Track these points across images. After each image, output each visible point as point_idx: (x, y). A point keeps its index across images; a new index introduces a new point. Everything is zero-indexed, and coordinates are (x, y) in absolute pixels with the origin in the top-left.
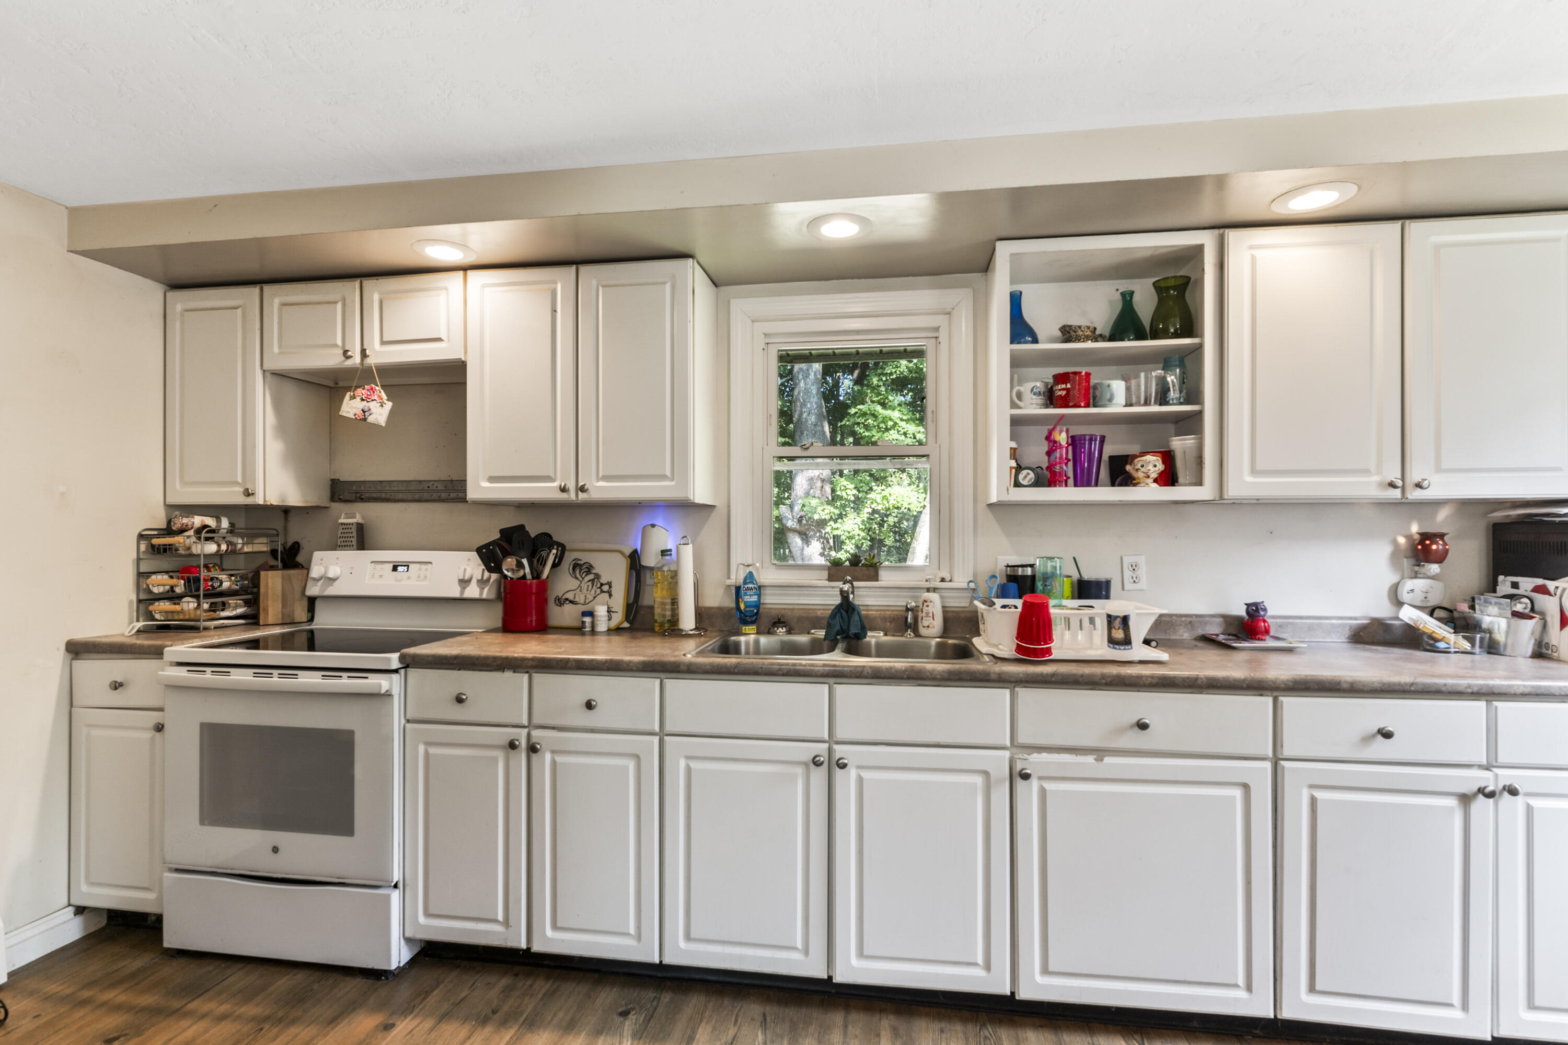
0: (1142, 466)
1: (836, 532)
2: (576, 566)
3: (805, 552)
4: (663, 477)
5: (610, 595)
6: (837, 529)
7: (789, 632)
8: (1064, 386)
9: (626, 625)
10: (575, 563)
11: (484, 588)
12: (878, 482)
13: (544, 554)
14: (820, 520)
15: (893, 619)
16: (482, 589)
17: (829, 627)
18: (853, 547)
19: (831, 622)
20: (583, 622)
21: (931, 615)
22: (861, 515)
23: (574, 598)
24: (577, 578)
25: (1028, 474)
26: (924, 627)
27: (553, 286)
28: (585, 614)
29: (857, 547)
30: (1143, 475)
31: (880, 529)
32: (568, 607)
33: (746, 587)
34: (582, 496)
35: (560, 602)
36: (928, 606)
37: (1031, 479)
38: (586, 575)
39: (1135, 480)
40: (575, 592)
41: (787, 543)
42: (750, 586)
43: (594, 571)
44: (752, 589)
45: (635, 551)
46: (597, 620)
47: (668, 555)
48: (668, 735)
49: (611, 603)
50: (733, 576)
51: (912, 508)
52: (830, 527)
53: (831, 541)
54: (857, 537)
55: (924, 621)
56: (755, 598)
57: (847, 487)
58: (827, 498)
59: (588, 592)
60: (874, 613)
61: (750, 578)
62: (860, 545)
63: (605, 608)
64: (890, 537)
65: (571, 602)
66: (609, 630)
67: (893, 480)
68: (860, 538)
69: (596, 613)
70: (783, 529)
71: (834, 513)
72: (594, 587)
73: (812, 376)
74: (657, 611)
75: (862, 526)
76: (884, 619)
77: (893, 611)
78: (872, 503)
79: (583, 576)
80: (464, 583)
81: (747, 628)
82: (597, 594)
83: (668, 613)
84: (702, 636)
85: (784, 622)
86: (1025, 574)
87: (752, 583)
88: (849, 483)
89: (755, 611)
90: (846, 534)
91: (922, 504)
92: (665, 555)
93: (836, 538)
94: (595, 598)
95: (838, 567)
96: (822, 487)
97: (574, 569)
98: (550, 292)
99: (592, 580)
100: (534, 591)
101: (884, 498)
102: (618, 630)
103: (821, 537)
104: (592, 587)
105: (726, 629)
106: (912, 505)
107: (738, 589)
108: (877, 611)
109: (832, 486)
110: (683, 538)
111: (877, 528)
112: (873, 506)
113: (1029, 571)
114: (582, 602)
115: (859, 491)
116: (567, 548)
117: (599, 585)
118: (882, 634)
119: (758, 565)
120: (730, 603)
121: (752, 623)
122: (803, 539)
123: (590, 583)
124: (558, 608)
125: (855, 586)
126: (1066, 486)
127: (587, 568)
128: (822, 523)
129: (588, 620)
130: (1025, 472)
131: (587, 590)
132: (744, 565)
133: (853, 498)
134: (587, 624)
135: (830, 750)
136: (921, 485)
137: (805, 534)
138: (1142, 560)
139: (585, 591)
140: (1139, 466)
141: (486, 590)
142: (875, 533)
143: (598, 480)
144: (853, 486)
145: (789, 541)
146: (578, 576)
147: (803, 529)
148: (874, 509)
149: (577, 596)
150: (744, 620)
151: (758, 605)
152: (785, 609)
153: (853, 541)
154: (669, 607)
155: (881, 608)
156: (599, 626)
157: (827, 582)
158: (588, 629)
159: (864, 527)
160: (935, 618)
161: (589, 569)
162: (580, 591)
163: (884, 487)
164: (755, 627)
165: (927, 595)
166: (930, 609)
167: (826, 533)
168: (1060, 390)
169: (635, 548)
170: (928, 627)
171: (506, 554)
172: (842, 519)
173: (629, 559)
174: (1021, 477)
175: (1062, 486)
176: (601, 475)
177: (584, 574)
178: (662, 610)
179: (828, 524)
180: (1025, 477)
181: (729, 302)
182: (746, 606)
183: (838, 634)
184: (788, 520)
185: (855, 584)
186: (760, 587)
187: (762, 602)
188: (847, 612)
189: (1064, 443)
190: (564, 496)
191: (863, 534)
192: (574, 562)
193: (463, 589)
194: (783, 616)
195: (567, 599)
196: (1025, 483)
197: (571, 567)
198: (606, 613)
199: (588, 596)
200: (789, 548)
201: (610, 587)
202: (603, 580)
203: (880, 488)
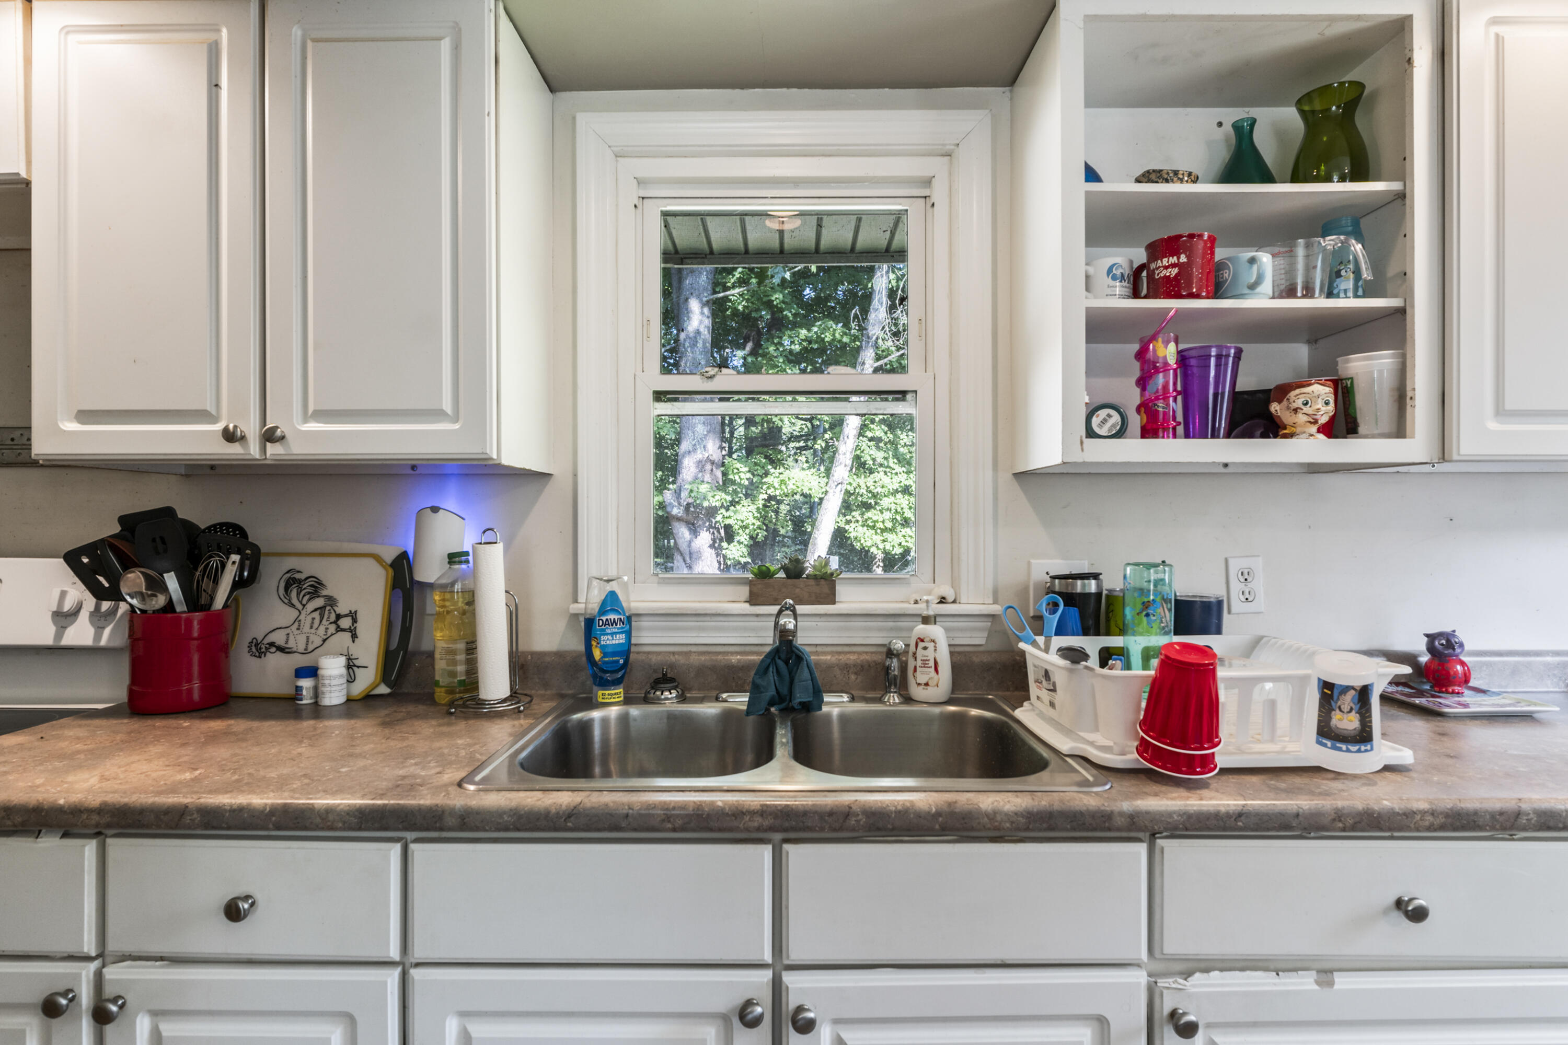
0: (1306, 404)
1: (727, 522)
2: (292, 582)
3: (693, 544)
4: (437, 414)
5: (354, 636)
6: (729, 517)
7: (682, 699)
8: (1174, 260)
9: (383, 689)
10: (290, 578)
11: (104, 628)
12: (774, 465)
13: (214, 562)
14: (710, 507)
15: (862, 668)
16: (99, 630)
17: (756, 690)
18: (747, 537)
19: (759, 681)
20: (298, 689)
21: (932, 663)
22: (756, 503)
23: (287, 642)
24: (293, 606)
25: (1109, 416)
26: (919, 684)
27: (212, 36)
28: (300, 673)
29: (751, 537)
30: (1305, 418)
31: (777, 517)
32: (274, 660)
33: (604, 618)
34: (273, 450)
35: (259, 649)
36: (925, 648)
37: (1114, 426)
38: (309, 600)
39: (1285, 429)
40: (288, 631)
41: (672, 533)
42: (612, 616)
43: (324, 593)
44: (614, 622)
45: (404, 555)
46: (324, 685)
47: (460, 562)
48: (418, 965)
49: (357, 650)
50: (582, 598)
51: (813, 493)
52: (721, 516)
53: (722, 531)
54: (751, 527)
55: (918, 674)
56: (620, 639)
57: (741, 470)
58: (718, 482)
59: (313, 631)
60: (829, 657)
61: (611, 602)
62: (755, 536)
63: (342, 661)
64: (788, 526)
65: (281, 649)
66: (349, 700)
67: (790, 462)
68: (755, 527)
69: (320, 672)
70: (667, 517)
71: (725, 500)
72: (324, 622)
73: (700, 345)
74: (440, 665)
75: (757, 515)
76: (846, 667)
77: (860, 653)
78: (768, 488)
79: (304, 602)
80: (64, 618)
81: (607, 692)
82: (329, 633)
83: (461, 668)
84: (520, 712)
85: (672, 680)
86: (1087, 591)
87: (613, 610)
88: (742, 466)
89: (621, 661)
90: (739, 523)
91: (824, 490)
92: (455, 563)
93: (728, 528)
94: (324, 641)
95: (766, 581)
96: (712, 470)
97: (287, 589)
98: (205, 47)
99: (322, 609)
100: (195, 634)
101: (782, 482)
102: (369, 699)
103: (710, 527)
104: (321, 621)
105: (570, 692)
106: (813, 491)
107: (590, 623)
108: (832, 653)
109: (722, 469)
110: (484, 532)
111: (774, 517)
112: (769, 492)
113: (1092, 586)
114: (301, 648)
115: (753, 475)
116: (262, 551)
117: (333, 617)
118: (845, 698)
119: (626, 578)
120: (576, 644)
121: (616, 683)
122: (690, 529)
123: (316, 615)
124: (254, 661)
125: (798, 612)
126: (1175, 436)
127: (311, 586)
128: (712, 512)
129: (306, 684)
130: (1103, 413)
131: (311, 627)
132: (601, 579)
133: (747, 483)
134: (304, 692)
135: (777, 987)
136: (822, 468)
137: (693, 524)
138: (1257, 565)
139: (306, 628)
140: (1299, 403)
141: (107, 632)
142: (771, 522)
143: (306, 418)
144: (747, 469)
145: (674, 531)
146: (295, 601)
147: (690, 518)
148: (770, 495)
149: (291, 637)
150: (601, 678)
151: (626, 651)
152: (674, 653)
153: (747, 531)
154: (461, 657)
155: (839, 649)
156: (327, 695)
157: (747, 605)
158: (307, 701)
159: (759, 515)
160: (939, 669)
161: (317, 587)
162: (298, 629)
163: (782, 469)
164: (621, 690)
165: (921, 629)
166: (930, 654)
167: (716, 522)
168: (1166, 268)
169: (404, 549)
170: (927, 684)
171: (128, 564)
172: (734, 506)
173: (391, 571)
174: (1095, 421)
175: (1168, 437)
176: (311, 409)
177: (307, 597)
178: (448, 665)
179: (719, 512)
180: (1104, 421)
181: (574, 118)
182: (605, 654)
183: (772, 703)
184: (673, 507)
185: (800, 609)
186: (629, 618)
187: (633, 641)
188: (787, 663)
189: (1172, 361)
190: (234, 450)
191: (758, 523)
192: (288, 575)
193: (61, 630)
194: (672, 666)
195: (272, 644)
196: (1103, 432)
197: (282, 585)
198: (344, 671)
199: (312, 637)
200: (674, 538)
201: (355, 621)
202: (342, 609)
203: (778, 471)
